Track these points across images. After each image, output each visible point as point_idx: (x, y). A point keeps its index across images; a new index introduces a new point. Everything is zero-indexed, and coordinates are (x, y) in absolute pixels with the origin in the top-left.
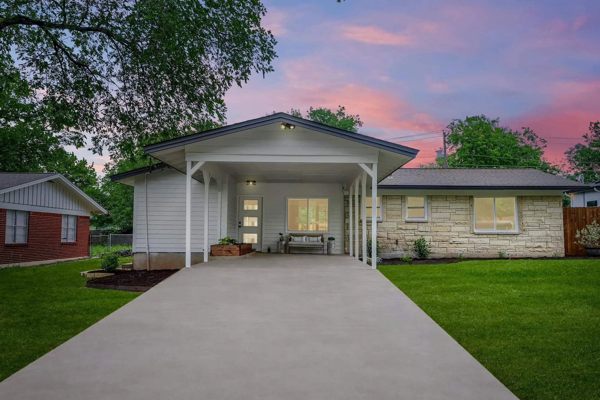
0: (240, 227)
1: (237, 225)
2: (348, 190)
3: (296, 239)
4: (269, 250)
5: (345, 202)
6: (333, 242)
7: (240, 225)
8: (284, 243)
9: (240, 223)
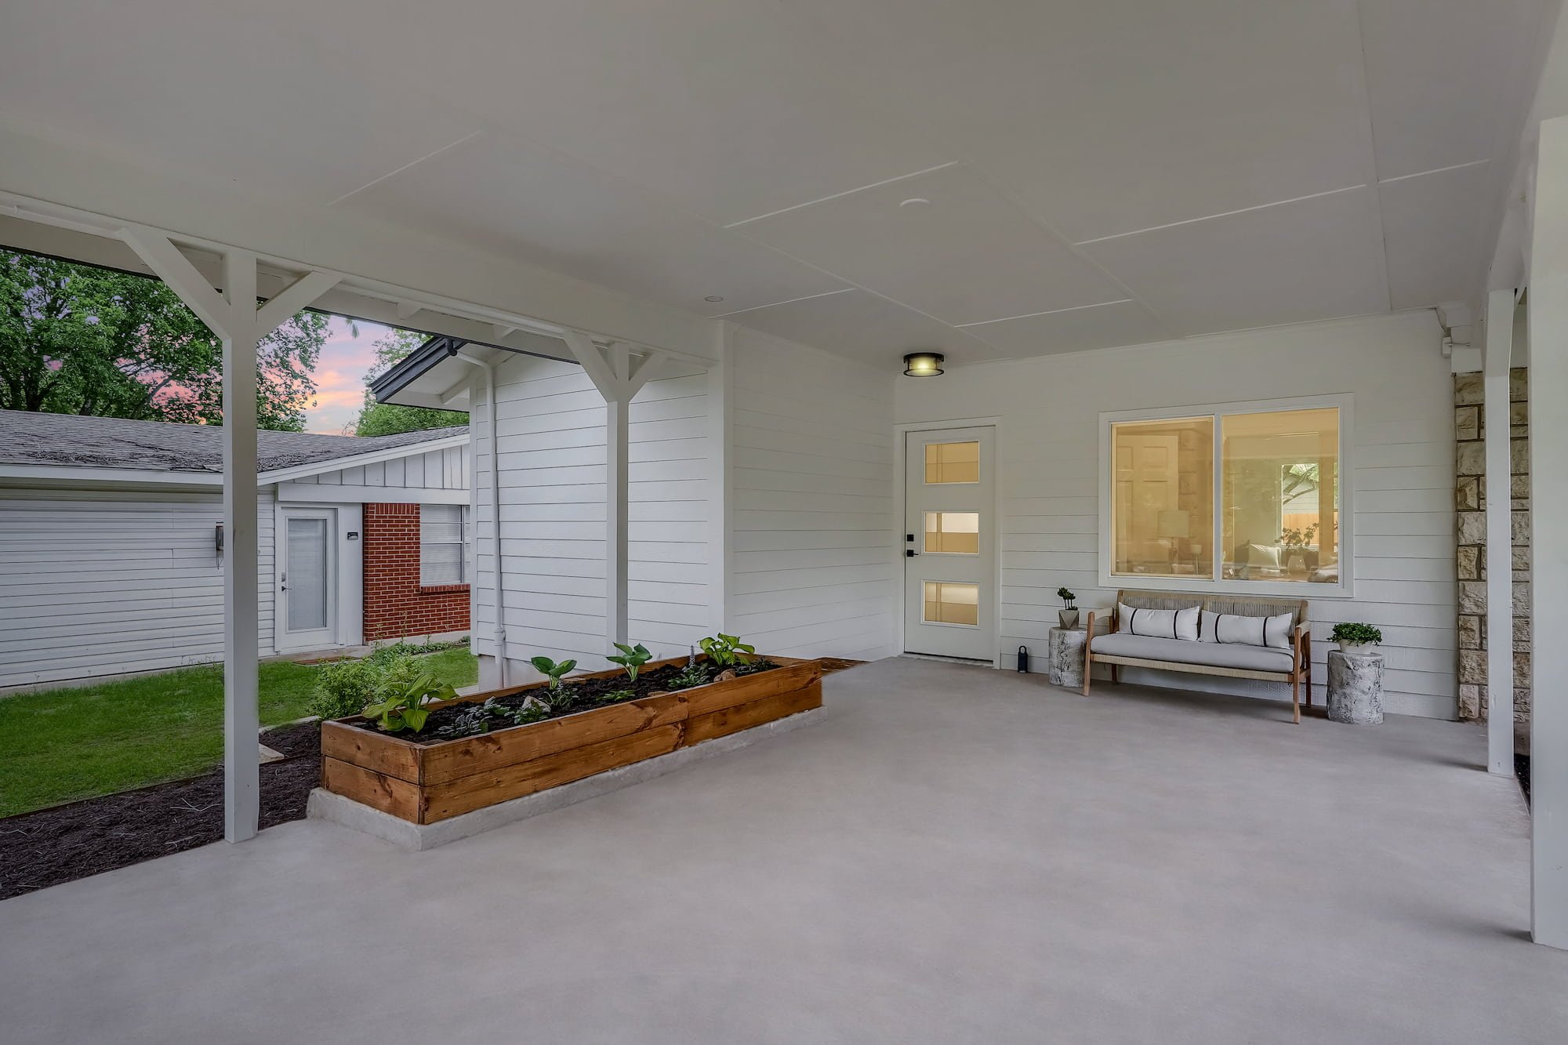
0: (910, 553)
1: (900, 546)
2: (1477, 340)
3: (1150, 621)
4: (1024, 660)
5: (1463, 413)
6: (1355, 652)
7: (910, 546)
8: (1075, 637)
9: (910, 538)
